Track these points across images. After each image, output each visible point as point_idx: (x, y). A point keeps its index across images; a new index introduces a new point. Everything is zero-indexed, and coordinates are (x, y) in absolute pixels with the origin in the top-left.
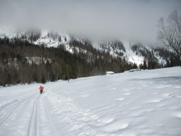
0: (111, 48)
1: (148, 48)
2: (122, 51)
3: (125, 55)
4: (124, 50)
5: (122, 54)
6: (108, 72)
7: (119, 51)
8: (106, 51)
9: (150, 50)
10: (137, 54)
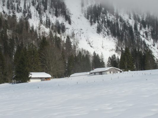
0: (33, 9)
1: (125, 18)
2: (61, 20)
3: (68, 32)
4: (68, 18)
5: (60, 28)
6: (34, 75)
7: (53, 20)
8: (19, 16)
9: (132, 22)
10: (99, 30)
